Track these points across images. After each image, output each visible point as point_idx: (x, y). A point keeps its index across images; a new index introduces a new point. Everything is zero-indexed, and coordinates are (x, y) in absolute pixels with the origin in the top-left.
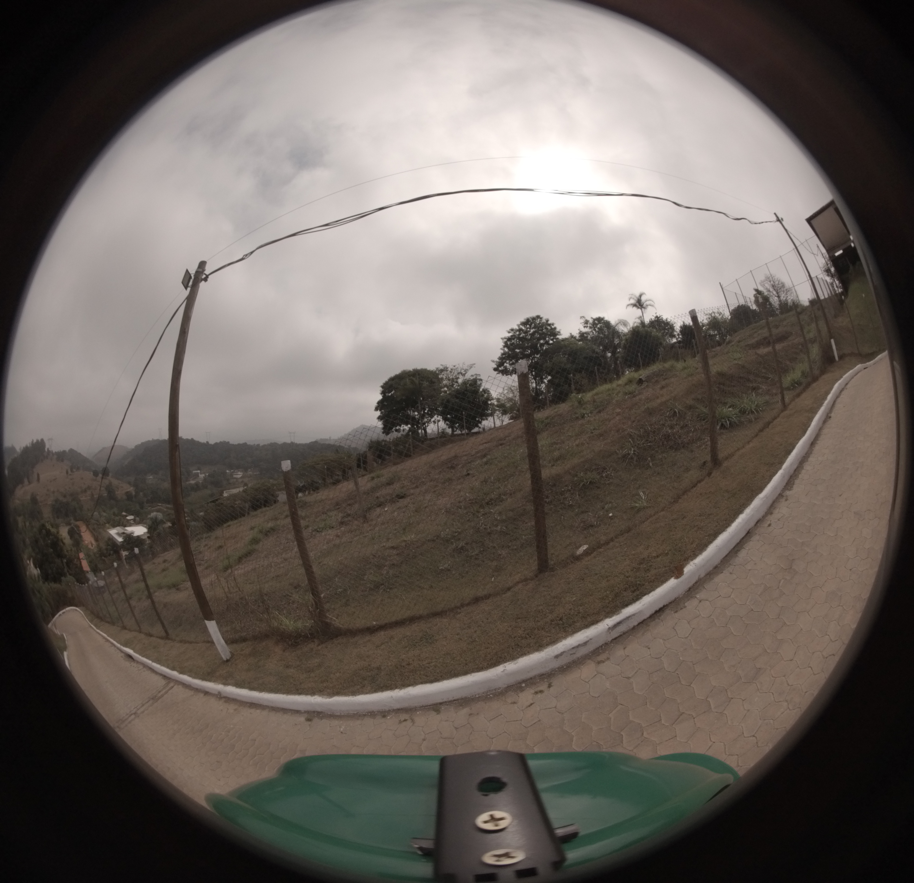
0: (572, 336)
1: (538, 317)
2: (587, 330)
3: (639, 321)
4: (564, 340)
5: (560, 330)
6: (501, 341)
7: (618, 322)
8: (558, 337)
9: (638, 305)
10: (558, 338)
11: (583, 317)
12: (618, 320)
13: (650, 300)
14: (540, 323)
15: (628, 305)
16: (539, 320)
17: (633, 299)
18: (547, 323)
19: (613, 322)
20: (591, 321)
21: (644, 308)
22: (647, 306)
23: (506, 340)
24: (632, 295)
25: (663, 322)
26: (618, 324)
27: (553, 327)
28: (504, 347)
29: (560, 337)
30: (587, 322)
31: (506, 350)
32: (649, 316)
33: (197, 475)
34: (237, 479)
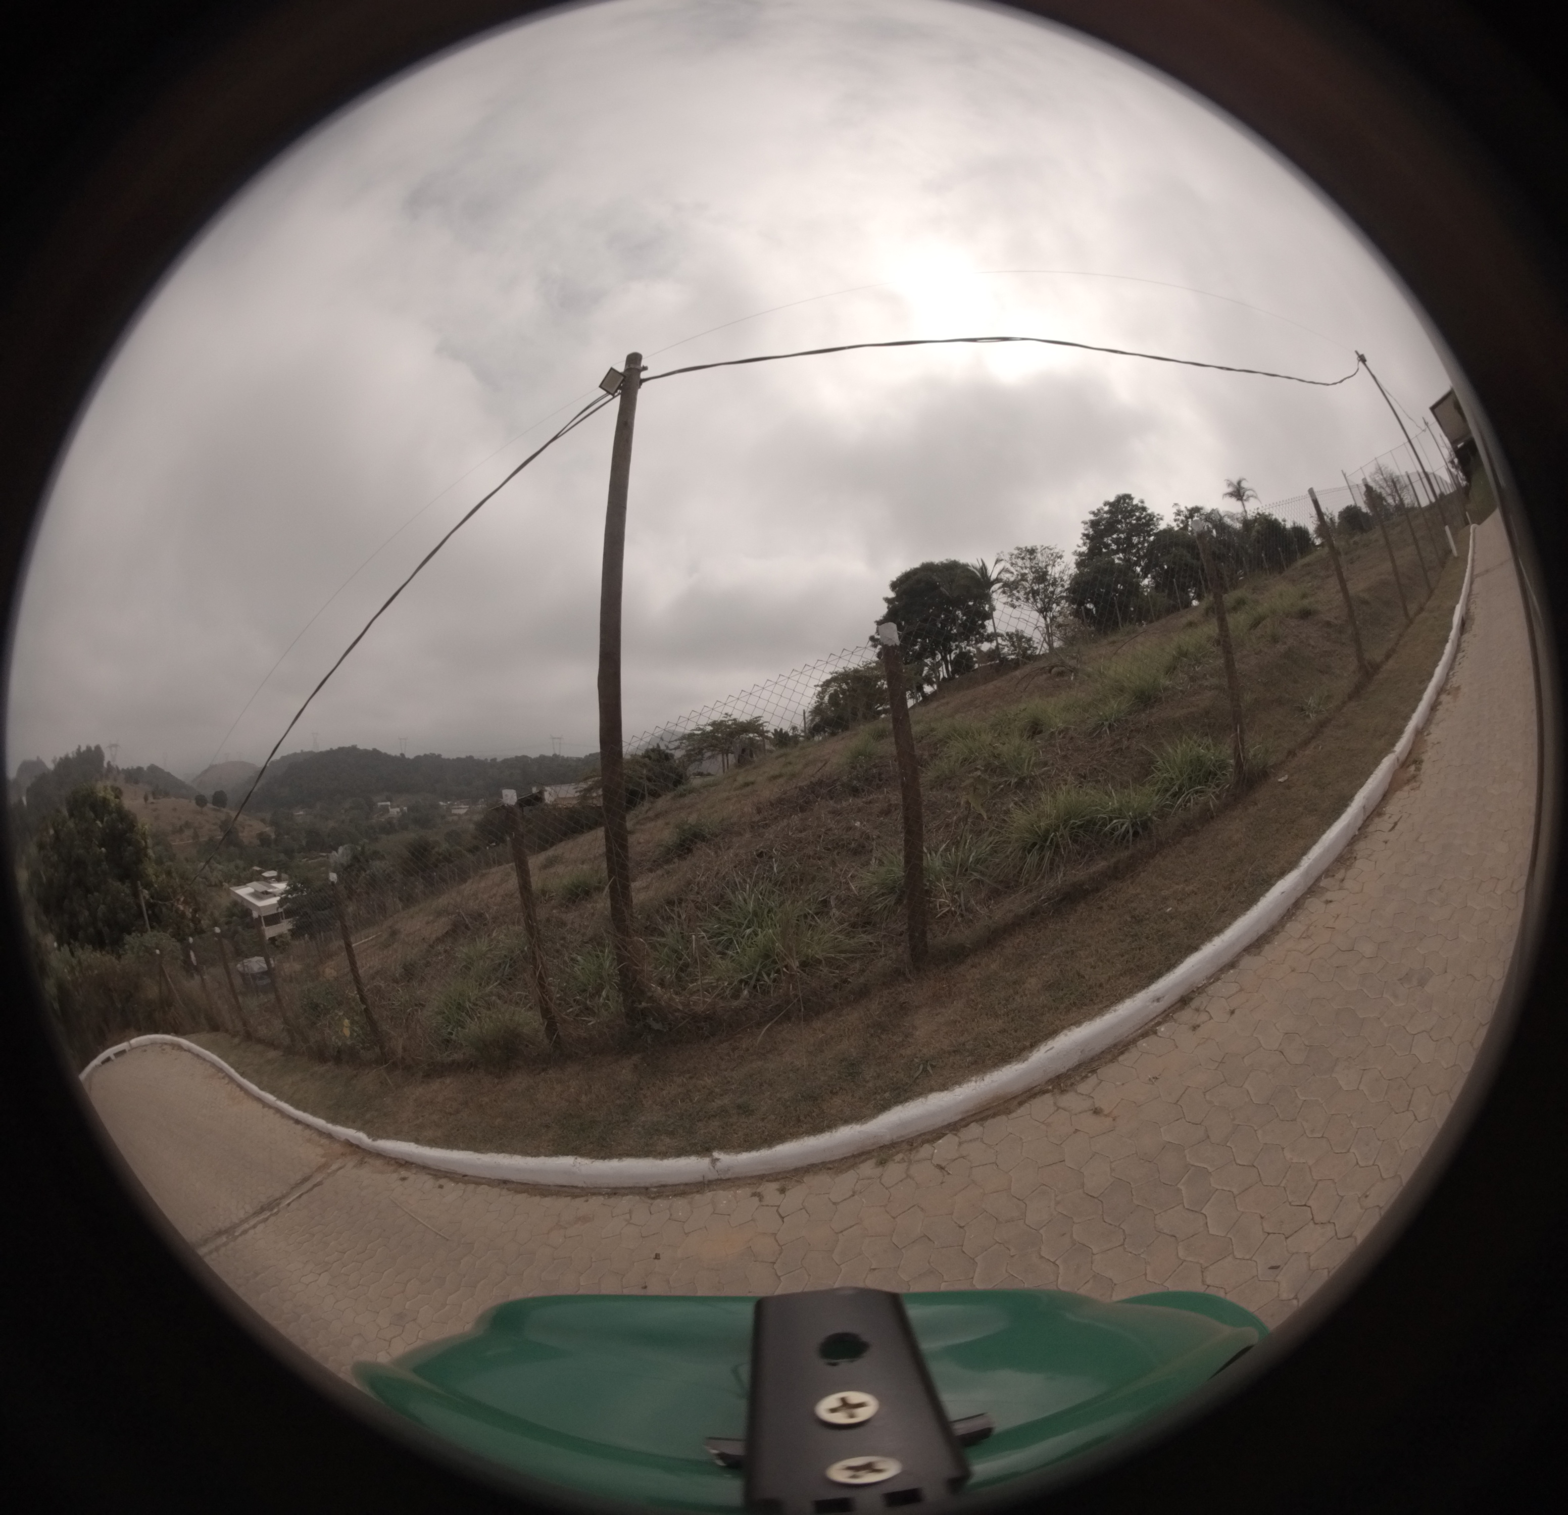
1: (1128, 497)
3: (1243, 517)
5: (1157, 517)
8: (1158, 526)
10: (1156, 530)
14: (1129, 506)
16: (1128, 501)
18: (1140, 507)
20: (1184, 511)
21: (1245, 500)
23: (1088, 525)
24: (1229, 479)
27: (1149, 512)
28: (1086, 535)
32: (1251, 511)
33: (385, 810)
34: (459, 816)
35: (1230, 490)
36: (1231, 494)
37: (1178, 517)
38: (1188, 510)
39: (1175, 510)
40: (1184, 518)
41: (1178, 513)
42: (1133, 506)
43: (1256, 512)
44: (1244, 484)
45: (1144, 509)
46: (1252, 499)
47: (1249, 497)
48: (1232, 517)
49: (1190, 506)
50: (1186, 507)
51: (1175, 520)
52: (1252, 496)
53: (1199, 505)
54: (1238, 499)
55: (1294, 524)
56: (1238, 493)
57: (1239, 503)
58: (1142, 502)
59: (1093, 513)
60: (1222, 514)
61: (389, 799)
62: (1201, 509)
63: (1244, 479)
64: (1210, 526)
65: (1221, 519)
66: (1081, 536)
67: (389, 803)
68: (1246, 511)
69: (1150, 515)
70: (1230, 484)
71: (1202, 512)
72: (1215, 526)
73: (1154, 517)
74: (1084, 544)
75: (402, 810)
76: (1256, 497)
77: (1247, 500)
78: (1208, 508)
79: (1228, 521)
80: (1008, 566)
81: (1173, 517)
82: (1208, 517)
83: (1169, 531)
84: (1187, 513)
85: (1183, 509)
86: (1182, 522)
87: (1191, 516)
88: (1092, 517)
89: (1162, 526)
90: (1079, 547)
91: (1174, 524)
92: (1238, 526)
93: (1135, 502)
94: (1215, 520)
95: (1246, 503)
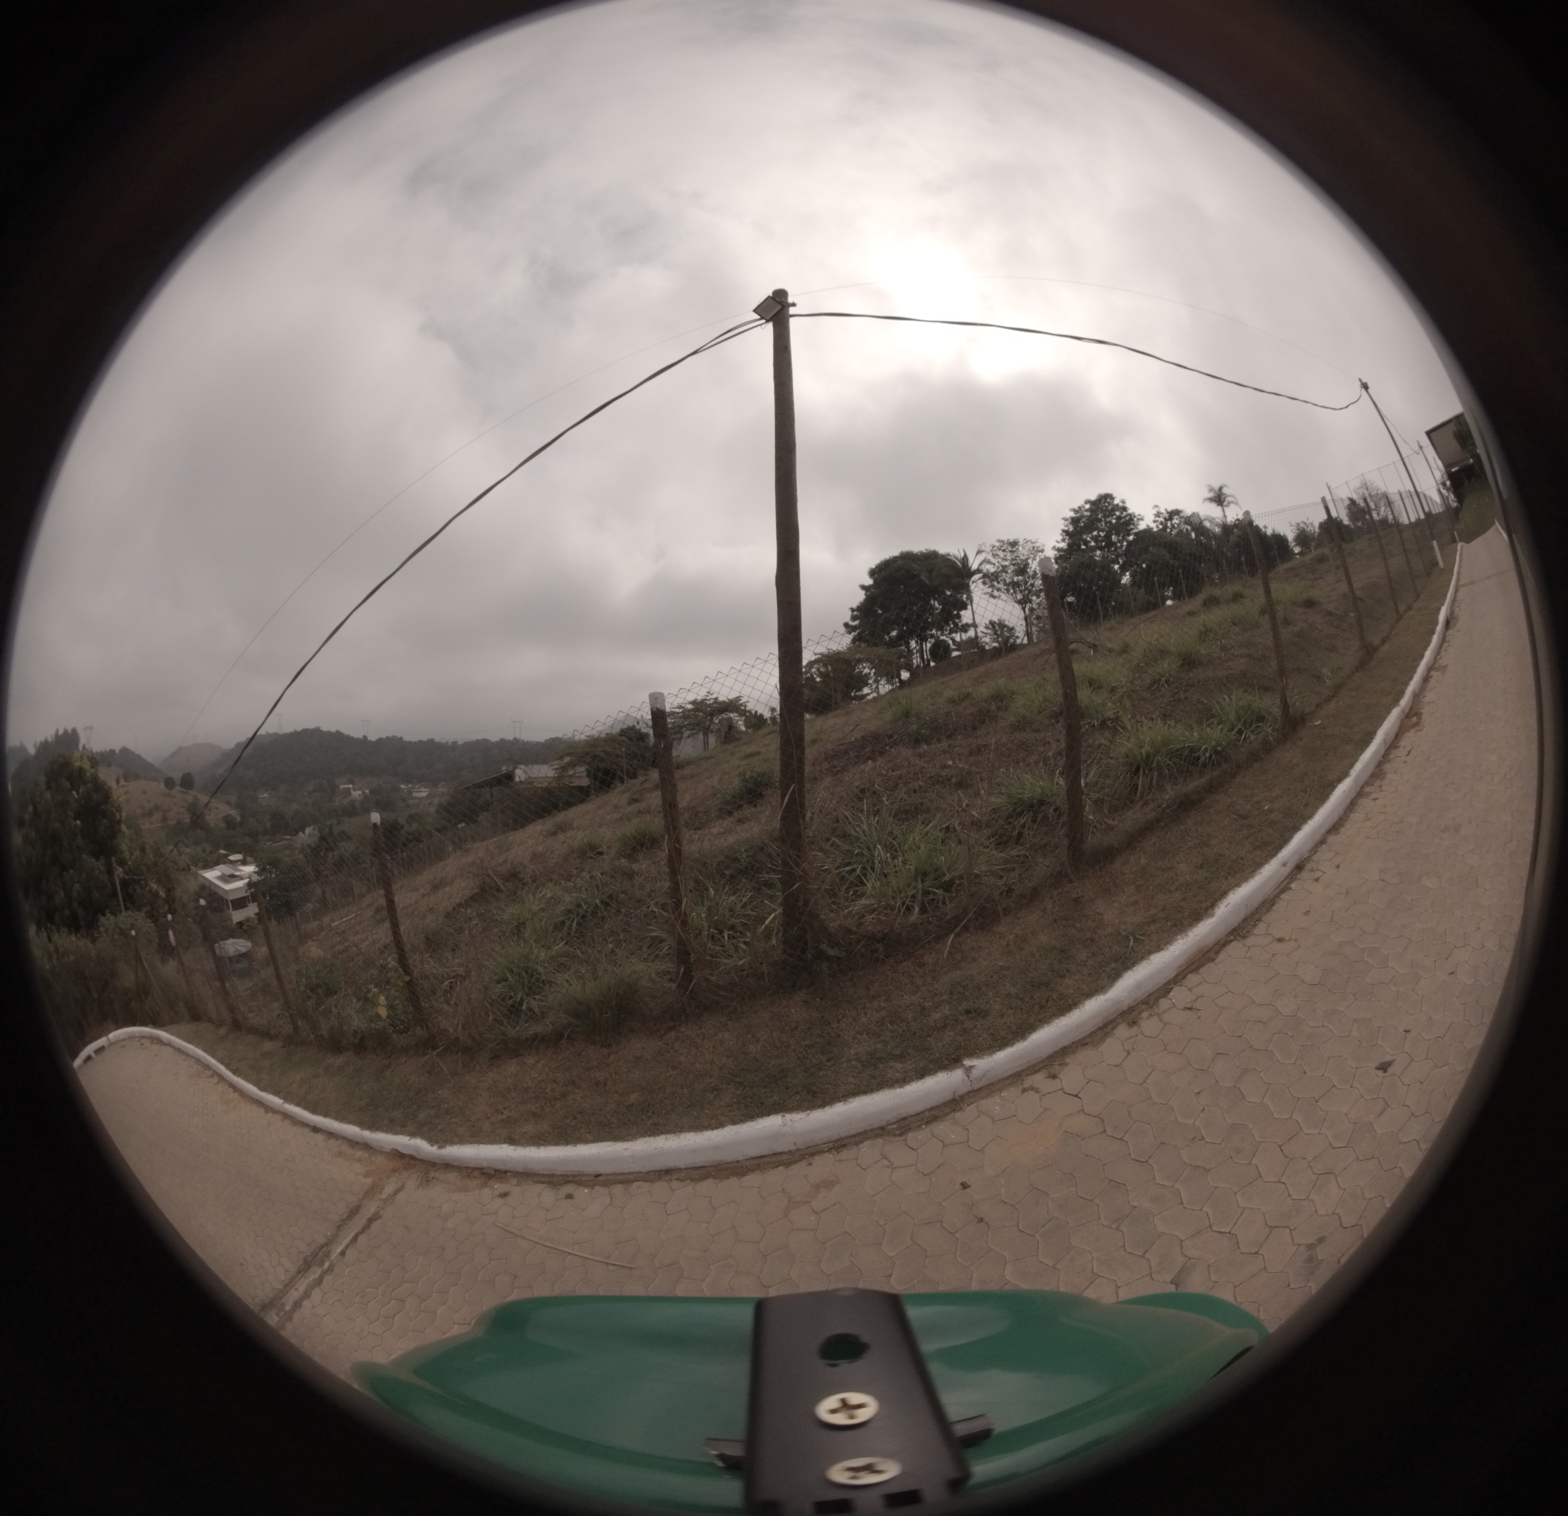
1: (1110, 496)
3: (1223, 522)
4: (1142, 532)
6: (1061, 523)
8: (1138, 526)
10: (1136, 530)
12: (1203, 515)
13: (1233, 495)
14: (1110, 506)
15: (1205, 499)
16: (1110, 500)
18: (1121, 507)
23: (1068, 522)
27: (1130, 512)
33: (347, 792)
34: (421, 799)
35: (1211, 495)
36: (1211, 500)
37: (1157, 519)
38: (1168, 512)
39: (1154, 512)
40: (1163, 520)
41: (1158, 515)
42: (1113, 505)
43: (1236, 518)
44: (1225, 491)
45: (1125, 509)
46: (1232, 505)
47: (1229, 503)
48: (1211, 520)
49: (1169, 509)
50: (1166, 510)
51: (1155, 521)
52: (1233, 502)
53: (1180, 508)
54: (1218, 505)
55: (1274, 531)
56: (1219, 499)
57: (1219, 508)
58: (1123, 502)
59: (1074, 510)
60: (1202, 519)
61: (353, 783)
62: (1181, 512)
63: (1226, 486)
64: (1189, 528)
65: (1201, 522)
66: (1061, 532)
67: (351, 786)
68: (1225, 516)
69: (1130, 515)
70: (1211, 490)
71: (1182, 515)
72: (1193, 529)
73: (1135, 517)
74: (1063, 540)
75: (364, 793)
76: (1236, 504)
77: (1228, 505)
78: (1188, 511)
79: (1207, 524)
80: (990, 557)
81: (1153, 518)
82: (1188, 521)
83: (1148, 531)
84: (1167, 516)
85: (1163, 511)
86: (1161, 523)
87: (1171, 519)
88: (1072, 514)
89: (1142, 526)
90: (1058, 542)
91: (1153, 525)
92: (1217, 530)
93: (1116, 502)
94: (1195, 523)
95: (1226, 509)
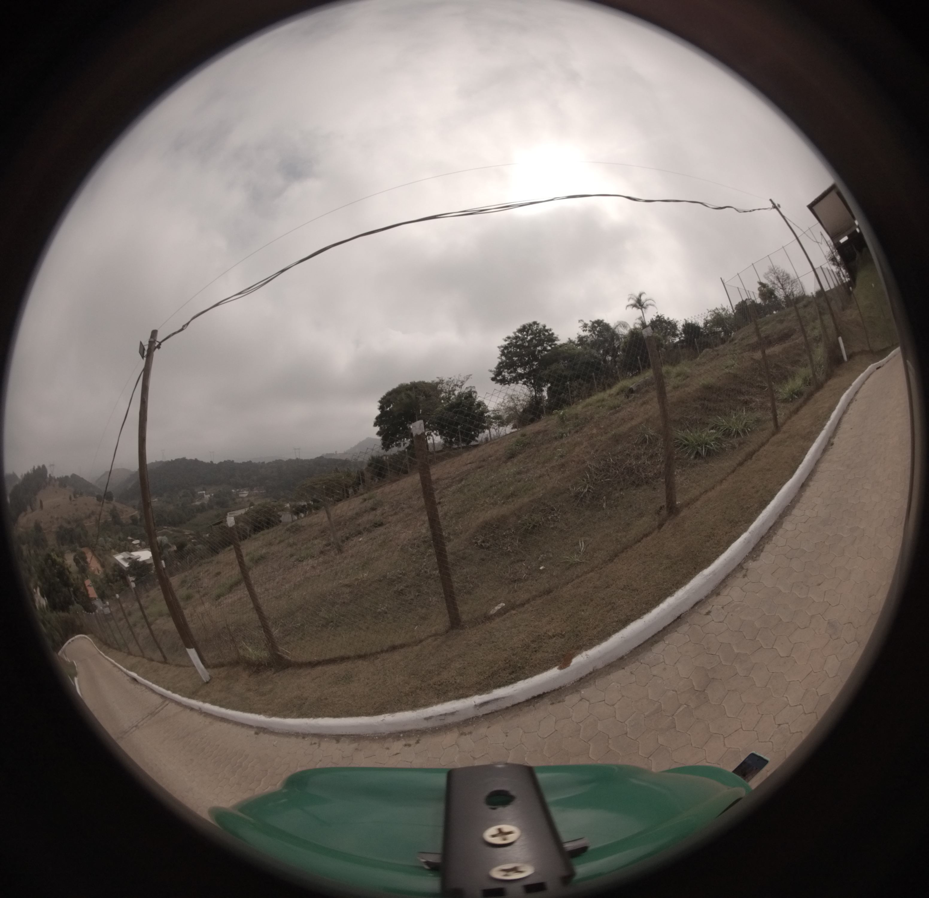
0: (570, 341)
1: (535, 323)
2: (587, 333)
3: (640, 322)
4: (561, 346)
5: (558, 335)
6: (498, 349)
7: (617, 324)
8: (556, 342)
9: (638, 305)
10: (555, 344)
11: (582, 320)
12: (618, 322)
13: (650, 299)
14: (537, 329)
15: (628, 306)
16: (536, 326)
17: (633, 299)
18: (544, 330)
19: (612, 325)
20: (590, 324)
21: (645, 308)
22: (647, 305)
23: (502, 348)
24: (631, 295)
25: (665, 321)
26: (617, 326)
27: (550, 333)
28: (502, 355)
29: (558, 343)
30: (585, 326)
31: (504, 358)
32: (649, 316)
33: (202, 496)
34: (242, 498)
35: (632, 302)
36: (634, 306)
40: (590, 330)
46: (650, 308)
53: (602, 318)
54: (639, 308)
58: (544, 327)
59: (505, 339)
61: (204, 489)
62: (602, 322)
63: (643, 294)
67: (204, 492)
68: (644, 317)
73: (555, 335)
75: (211, 496)
83: (566, 344)
89: (562, 341)
91: (575, 337)
93: (540, 326)
95: (644, 312)
